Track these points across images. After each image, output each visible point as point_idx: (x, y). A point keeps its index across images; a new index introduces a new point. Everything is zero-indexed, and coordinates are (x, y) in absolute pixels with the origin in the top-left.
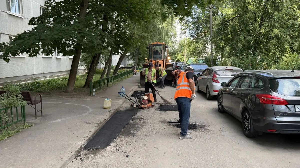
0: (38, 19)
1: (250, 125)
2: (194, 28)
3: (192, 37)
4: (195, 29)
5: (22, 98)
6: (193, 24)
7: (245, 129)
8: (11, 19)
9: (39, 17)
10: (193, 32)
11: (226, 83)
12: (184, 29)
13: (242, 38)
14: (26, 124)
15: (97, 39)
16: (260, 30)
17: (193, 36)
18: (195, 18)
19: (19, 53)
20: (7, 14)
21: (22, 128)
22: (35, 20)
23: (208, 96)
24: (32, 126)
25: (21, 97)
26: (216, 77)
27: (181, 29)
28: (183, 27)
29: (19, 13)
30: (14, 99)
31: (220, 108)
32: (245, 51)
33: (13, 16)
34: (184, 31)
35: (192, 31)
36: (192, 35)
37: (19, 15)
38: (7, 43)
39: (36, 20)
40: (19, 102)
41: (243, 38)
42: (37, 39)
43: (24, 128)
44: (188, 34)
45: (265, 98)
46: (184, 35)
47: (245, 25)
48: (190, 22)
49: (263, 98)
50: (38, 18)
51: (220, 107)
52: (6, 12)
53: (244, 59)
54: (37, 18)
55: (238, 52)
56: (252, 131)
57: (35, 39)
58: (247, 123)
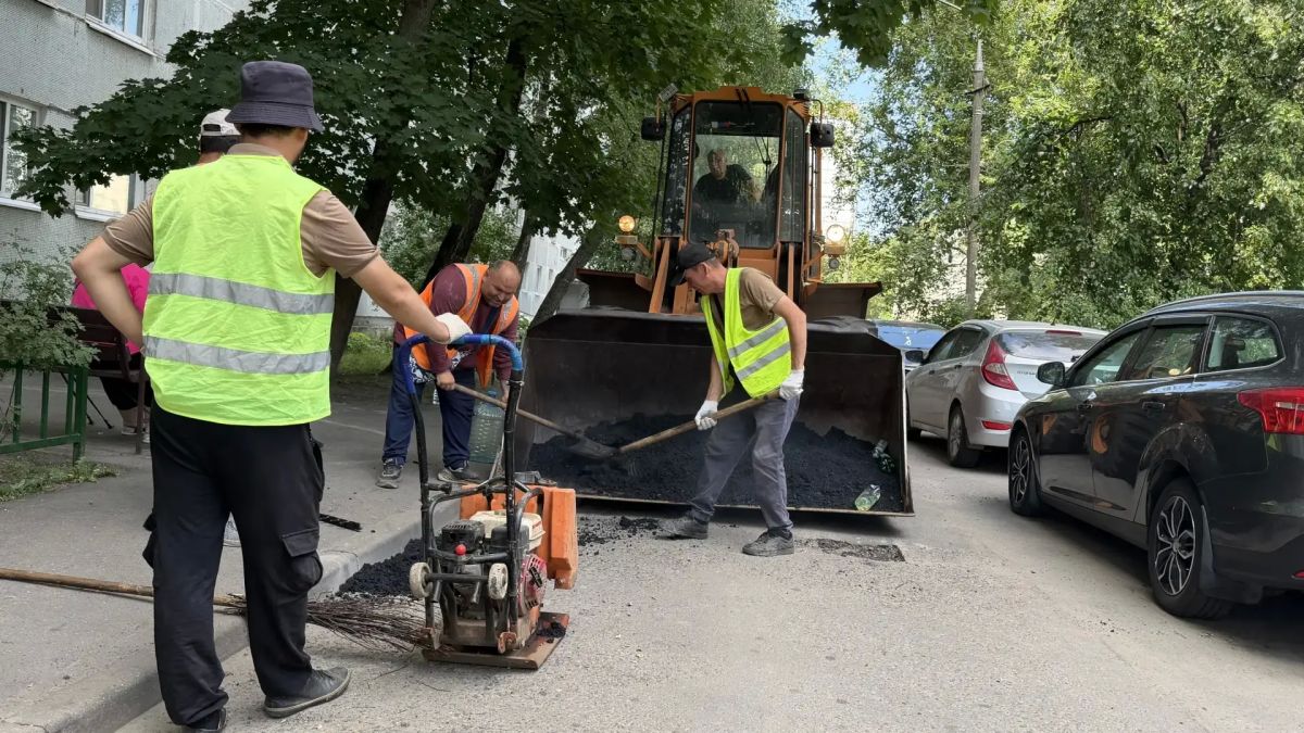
0: (212, 41)
1: (1192, 554)
2: (889, 182)
3: (882, 218)
4: (897, 187)
5: (78, 330)
6: (888, 161)
7: (1160, 577)
8: (99, 47)
9: (217, 34)
10: (888, 196)
11: (1061, 365)
12: (848, 182)
13: (1111, 211)
14: (79, 462)
15: (467, 126)
16: (1200, 179)
17: (886, 213)
18: (901, 138)
19: (105, 174)
20: (82, 27)
21: (61, 475)
22: (197, 44)
23: (954, 451)
24: (107, 474)
25: (72, 327)
26: (1000, 360)
27: (837, 178)
28: (846, 172)
29: (140, 33)
30: (34, 321)
31: (1020, 494)
32: (1130, 274)
33: (106, 39)
34: (847, 190)
35: (882, 193)
36: (881, 207)
37: (137, 38)
38: (64, 130)
39: (202, 44)
40: (58, 346)
41: (1116, 212)
42: (192, 104)
43: (69, 480)
44: (865, 204)
45: (1289, 406)
46: (848, 206)
47: (1133, 153)
48: (880, 150)
49: (1278, 405)
50: (213, 36)
51: (1022, 488)
52: (78, 19)
53: (1124, 308)
54: (208, 36)
55: (1097, 275)
56: (1208, 578)
57: (185, 103)
58: (1176, 546)
